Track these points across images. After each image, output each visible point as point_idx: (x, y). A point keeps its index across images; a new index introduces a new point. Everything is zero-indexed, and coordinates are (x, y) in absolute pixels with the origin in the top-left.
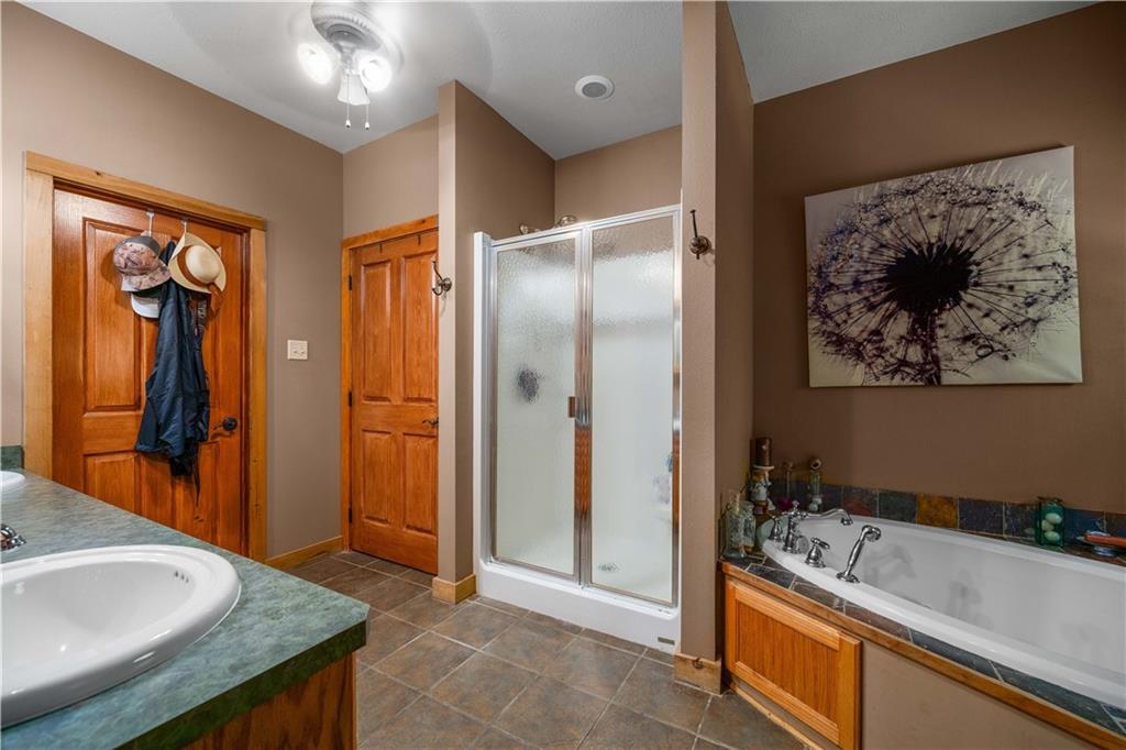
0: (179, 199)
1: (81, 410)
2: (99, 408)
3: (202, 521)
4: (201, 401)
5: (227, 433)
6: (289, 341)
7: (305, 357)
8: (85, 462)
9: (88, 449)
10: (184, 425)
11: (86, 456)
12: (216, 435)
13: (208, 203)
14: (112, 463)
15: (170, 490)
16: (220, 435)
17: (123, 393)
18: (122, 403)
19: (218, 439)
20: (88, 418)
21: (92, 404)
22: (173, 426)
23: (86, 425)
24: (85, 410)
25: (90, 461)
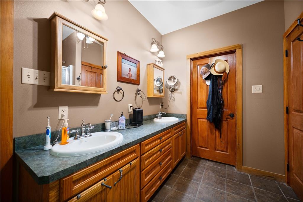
0: (214, 51)
1: (197, 108)
2: (200, 108)
3: (223, 143)
4: (219, 107)
5: (231, 118)
6: (253, 86)
7: (261, 91)
8: (198, 120)
9: (198, 117)
10: (213, 114)
11: (198, 118)
12: (227, 118)
13: (222, 48)
14: (202, 121)
15: (215, 131)
16: (229, 118)
17: (204, 105)
18: (204, 107)
19: (228, 120)
20: (198, 110)
21: (199, 107)
22: (210, 114)
23: (198, 111)
24: (198, 108)
25: (199, 119)
